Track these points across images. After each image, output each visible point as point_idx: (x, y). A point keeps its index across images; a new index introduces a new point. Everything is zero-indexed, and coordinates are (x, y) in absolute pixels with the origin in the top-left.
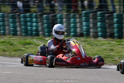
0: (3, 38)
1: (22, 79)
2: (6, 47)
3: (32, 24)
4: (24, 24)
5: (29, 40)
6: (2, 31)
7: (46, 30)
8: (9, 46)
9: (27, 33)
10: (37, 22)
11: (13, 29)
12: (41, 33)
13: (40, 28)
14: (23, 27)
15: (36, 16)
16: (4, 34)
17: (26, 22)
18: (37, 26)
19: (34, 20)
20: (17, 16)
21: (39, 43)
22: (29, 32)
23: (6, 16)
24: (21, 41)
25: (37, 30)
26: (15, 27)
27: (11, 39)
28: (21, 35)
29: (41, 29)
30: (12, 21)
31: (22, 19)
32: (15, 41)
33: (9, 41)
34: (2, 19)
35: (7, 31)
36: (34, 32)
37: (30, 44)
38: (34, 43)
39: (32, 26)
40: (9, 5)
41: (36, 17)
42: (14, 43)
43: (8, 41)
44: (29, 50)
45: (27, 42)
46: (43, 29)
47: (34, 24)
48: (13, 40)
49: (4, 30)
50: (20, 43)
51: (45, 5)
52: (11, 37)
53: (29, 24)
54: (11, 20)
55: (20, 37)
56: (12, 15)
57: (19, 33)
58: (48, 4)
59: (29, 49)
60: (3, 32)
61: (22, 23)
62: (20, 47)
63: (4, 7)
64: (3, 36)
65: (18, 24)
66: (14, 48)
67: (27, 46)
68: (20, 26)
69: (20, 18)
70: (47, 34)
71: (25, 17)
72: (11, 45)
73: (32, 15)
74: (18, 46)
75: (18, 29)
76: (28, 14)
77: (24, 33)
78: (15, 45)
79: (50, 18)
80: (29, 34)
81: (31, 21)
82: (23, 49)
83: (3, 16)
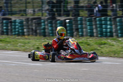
0: (81, 39)
1: (97, 75)
2: (84, 47)
3: (107, 26)
4: (99, 26)
5: (104, 40)
6: (80, 33)
7: (119, 31)
8: (86, 46)
9: (102, 34)
10: (111, 25)
11: (90, 31)
12: (114, 34)
13: (114, 30)
14: (99, 29)
15: (110, 19)
16: (82, 36)
17: (101, 25)
18: (111, 29)
19: (109, 22)
20: (93, 20)
21: (113, 43)
22: (105, 33)
23: (83, 20)
24: (97, 41)
25: (111, 32)
26: (92, 29)
27: (88, 40)
28: (97, 36)
29: (115, 31)
30: (89, 24)
31: (98, 22)
32: (92, 41)
34: (80, 23)
35: (85, 33)
36: (109, 34)
37: (105, 44)
38: (108, 43)
39: (106, 28)
40: (86, 10)
41: (110, 20)
42: (91, 43)
43: (85, 41)
45: (102, 43)
47: (109, 26)
48: (90, 40)
49: (82, 32)
50: (96, 43)
51: (118, 10)
52: (88, 38)
53: (104, 26)
54: (88, 23)
55: (96, 38)
56: (89, 19)
57: (95, 34)
58: (121, 9)
59: (104, 48)
61: (98, 26)
62: (96, 47)
63: (82, 12)
64: (81, 38)
65: (94, 27)
66: (90, 48)
67: (102, 46)
68: (96, 28)
69: (96, 21)
70: (120, 35)
71: (101, 20)
72: (88, 45)
73: (106, 18)
74: (94, 46)
75: (95, 31)
76: (103, 18)
77: (100, 35)
78: (91, 45)
80: (104, 35)
81: (106, 24)
82: (99, 48)
83: (81, 20)
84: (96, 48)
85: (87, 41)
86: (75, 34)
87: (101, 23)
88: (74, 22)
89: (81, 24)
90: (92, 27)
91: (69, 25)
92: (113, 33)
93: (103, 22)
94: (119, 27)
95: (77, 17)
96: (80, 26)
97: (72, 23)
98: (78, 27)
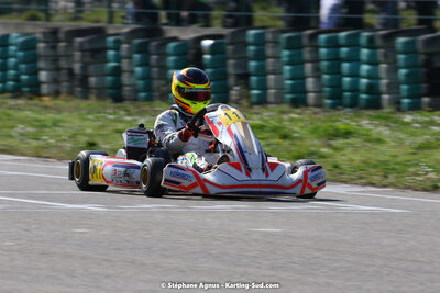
0: (257, 114)
1: (317, 254)
2: (268, 145)
3: (358, 68)
4: (329, 67)
5: (345, 120)
6: (256, 92)
7: (404, 87)
8: (277, 141)
9: (339, 98)
10: (373, 62)
11: (292, 85)
12: (386, 97)
13: (384, 82)
14: (326, 77)
15: (371, 40)
16: (262, 101)
17: (336, 61)
18: (373, 76)
19: (365, 52)
20: (305, 41)
21: (379, 133)
22: (347, 94)
23: (268, 42)
24: (319, 124)
25: (373, 90)
26: (299, 78)
27: (285, 117)
28: (319, 105)
29: (389, 85)
30: (290, 56)
31: (323, 51)
32: (299, 124)
33: (277, 124)
34: (255, 51)
35: (272, 91)
36: (364, 96)
37: (347, 134)
38: (361, 132)
39: (355, 75)
40: (280, 4)
41: (371, 44)
42: (295, 132)
43: (274, 123)
44: (343, 155)
45: (337, 130)
46: (394, 87)
47: (365, 68)
48: (292, 120)
49: (263, 87)
50: (315, 131)
51: (402, 5)
52: (283, 112)
53: (346, 66)
54: (286, 53)
55: (315, 113)
56: (289, 39)
57: (311, 97)
59: (344, 152)
60: (259, 95)
61: (324, 64)
62: (314, 146)
63: (264, 9)
64: (256, 108)
65: (308, 67)
66: (293, 148)
67: (338, 142)
68: (317, 73)
69: (316, 48)
70: (406, 101)
71: (334, 44)
72: (285, 137)
73: (357, 35)
74: (308, 142)
75: (310, 83)
76: (343, 34)
77: (330, 98)
78: (296, 138)
79: (420, 46)
80: (347, 101)
81: (355, 59)
82: (325, 150)
83: (260, 41)
84: (314, 149)
85: (281, 121)
86: (234, 93)
87: (338, 53)
88: (230, 48)
89: (261, 56)
90: (303, 69)
91: (212, 61)
92: (380, 94)
93: (344, 50)
94: (403, 71)
95: (245, 30)
96: (253, 64)
97: (223, 52)
98: (246, 66)
